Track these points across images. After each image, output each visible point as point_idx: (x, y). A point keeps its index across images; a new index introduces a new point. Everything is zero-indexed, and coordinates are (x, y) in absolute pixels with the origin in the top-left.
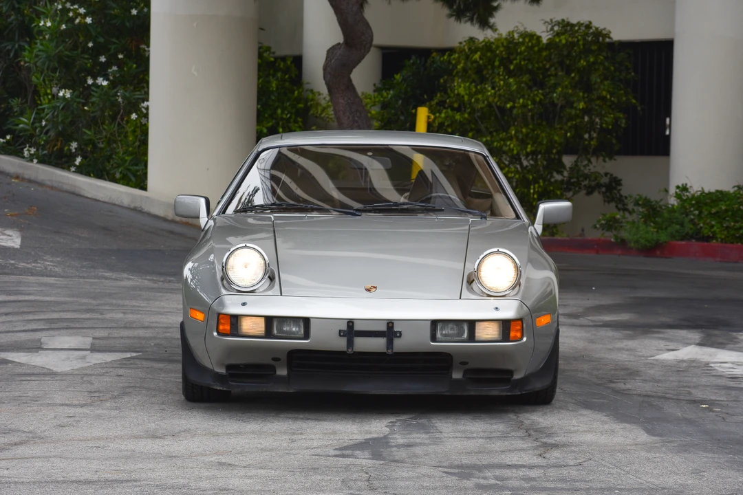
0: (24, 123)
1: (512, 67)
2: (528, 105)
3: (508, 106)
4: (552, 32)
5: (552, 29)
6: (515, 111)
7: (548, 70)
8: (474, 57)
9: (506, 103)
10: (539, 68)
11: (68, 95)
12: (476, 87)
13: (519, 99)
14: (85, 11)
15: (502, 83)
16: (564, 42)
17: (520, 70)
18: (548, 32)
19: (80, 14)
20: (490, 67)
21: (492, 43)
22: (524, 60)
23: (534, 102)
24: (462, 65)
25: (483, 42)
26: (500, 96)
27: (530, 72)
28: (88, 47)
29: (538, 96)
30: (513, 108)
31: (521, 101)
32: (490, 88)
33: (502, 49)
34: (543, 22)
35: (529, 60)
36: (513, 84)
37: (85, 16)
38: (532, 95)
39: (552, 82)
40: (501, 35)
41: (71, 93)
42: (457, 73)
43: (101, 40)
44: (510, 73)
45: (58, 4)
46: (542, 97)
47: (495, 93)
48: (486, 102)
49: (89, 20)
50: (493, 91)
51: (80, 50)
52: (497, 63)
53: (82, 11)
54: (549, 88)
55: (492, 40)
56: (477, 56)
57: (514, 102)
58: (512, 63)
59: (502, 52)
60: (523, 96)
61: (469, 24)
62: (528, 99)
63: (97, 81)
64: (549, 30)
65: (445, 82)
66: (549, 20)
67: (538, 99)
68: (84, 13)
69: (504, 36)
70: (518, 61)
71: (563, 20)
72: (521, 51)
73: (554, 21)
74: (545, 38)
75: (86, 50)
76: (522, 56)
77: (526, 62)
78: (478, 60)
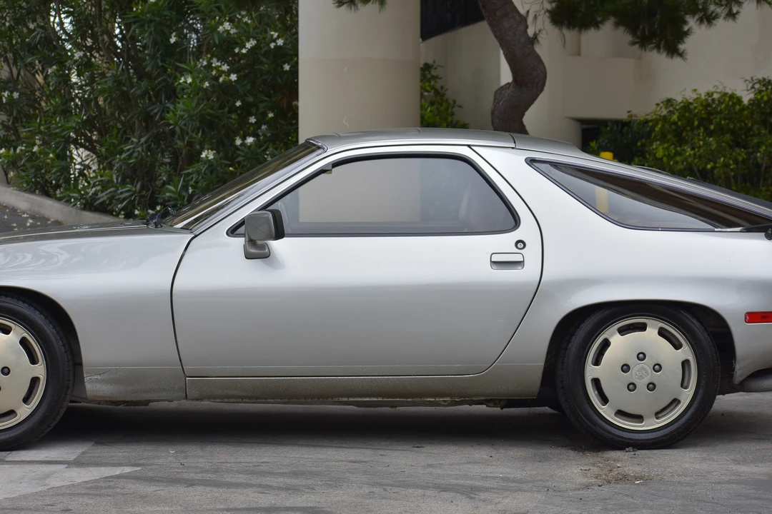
0: (170, 191)
1: (712, 127)
2: (730, 165)
3: (709, 166)
4: (753, 90)
5: (753, 87)
6: (716, 172)
7: (750, 129)
8: (673, 118)
9: (706, 164)
10: (740, 129)
11: (211, 157)
12: (675, 149)
13: (720, 158)
14: (228, 67)
15: (701, 143)
16: (765, 98)
17: (721, 130)
18: (748, 90)
19: (223, 72)
20: (689, 128)
21: (691, 103)
22: (725, 119)
23: (736, 162)
24: (659, 126)
25: (682, 102)
26: (700, 157)
27: (732, 132)
28: (236, 106)
29: (740, 155)
30: (713, 168)
31: (722, 159)
32: (689, 150)
33: (701, 108)
34: (743, 80)
35: (730, 119)
36: (713, 143)
37: (229, 73)
38: (734, 154)
39: (755, 141)
40: (700, 94)
41: (214, 154)
42: (655, 136)
43: (250, 99)
44: (710, 133)
45: (203, 60)
46: (745, 156)
47: (695, 154)
48: (685, 163)
49: (233, 77)
50: (692, 152)
51: (226, 109)
52: (696, 123)
53: (225, 68)
54: (752, 148)
55: (691, 101)
56: (675, 117)
57: (715, 162)
58: (711, 123)
59: (701, 111)
60: (725, 156)
61: (655, 51)
62: (730, 158)
63: (246, 142)
64: (749, 88)
65: (643, 145)
66: (750, 79)
67: (740, 159)
68: (228, 70)
69: (703, 97)
70: (718, 120)
71: (764, 79)
72: (721, 110)
73: (754, 78)
74: (747, 97)
75: (233, 109)
76: (723, 116)
77: (727, 121)
78: (676, 120)
